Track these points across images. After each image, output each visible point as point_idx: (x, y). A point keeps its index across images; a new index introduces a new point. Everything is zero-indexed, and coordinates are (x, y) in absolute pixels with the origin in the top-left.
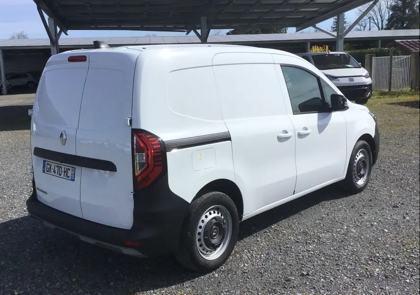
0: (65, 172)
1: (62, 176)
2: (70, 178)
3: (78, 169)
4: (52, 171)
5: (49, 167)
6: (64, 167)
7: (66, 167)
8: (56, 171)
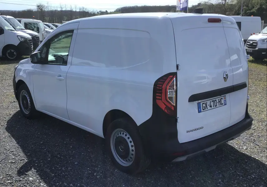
0: (219, 102)
1: (218, 106)
2: (224, 104)
3: (227, 95)
4: (208, 107)
5: (204, 105)
6: (217, 99)
7: (219, 98)
8: (212, 105)
